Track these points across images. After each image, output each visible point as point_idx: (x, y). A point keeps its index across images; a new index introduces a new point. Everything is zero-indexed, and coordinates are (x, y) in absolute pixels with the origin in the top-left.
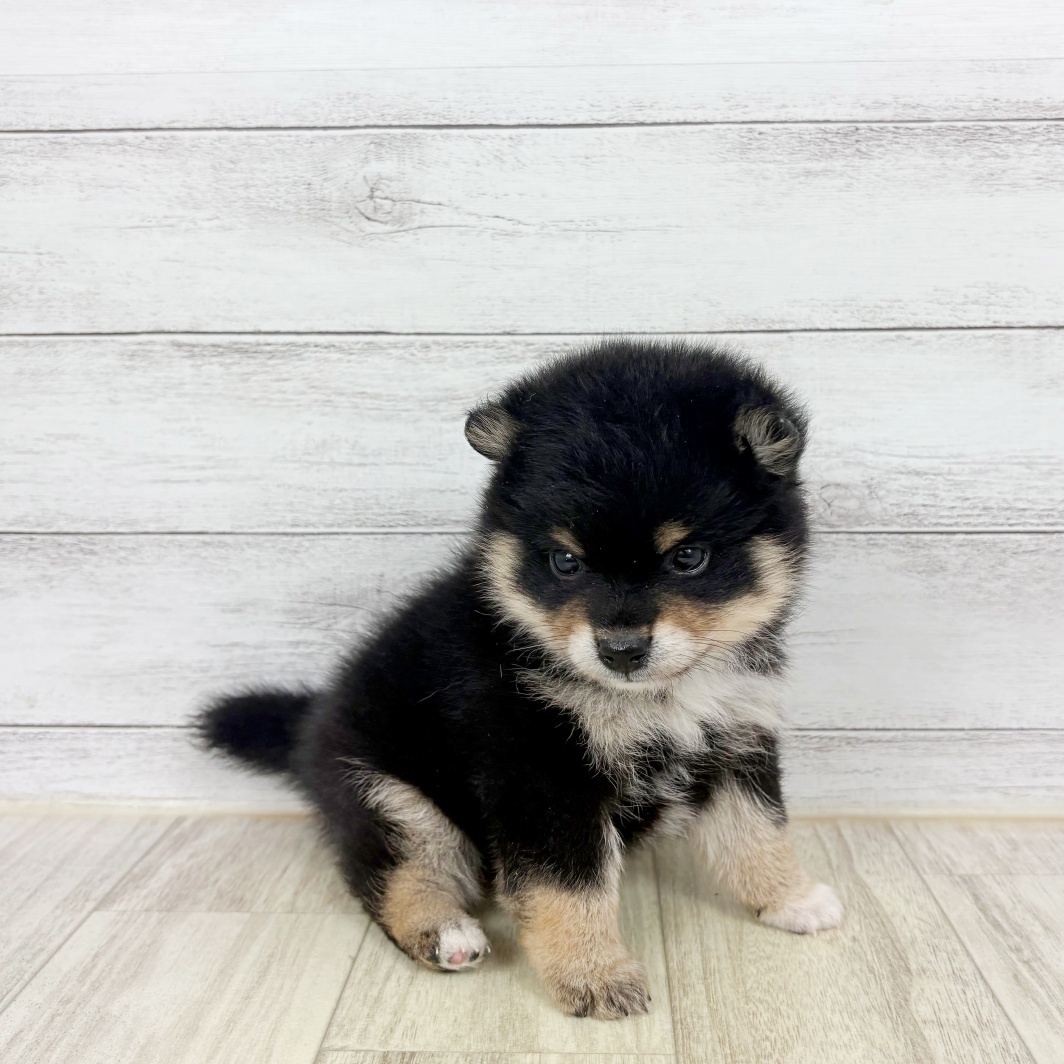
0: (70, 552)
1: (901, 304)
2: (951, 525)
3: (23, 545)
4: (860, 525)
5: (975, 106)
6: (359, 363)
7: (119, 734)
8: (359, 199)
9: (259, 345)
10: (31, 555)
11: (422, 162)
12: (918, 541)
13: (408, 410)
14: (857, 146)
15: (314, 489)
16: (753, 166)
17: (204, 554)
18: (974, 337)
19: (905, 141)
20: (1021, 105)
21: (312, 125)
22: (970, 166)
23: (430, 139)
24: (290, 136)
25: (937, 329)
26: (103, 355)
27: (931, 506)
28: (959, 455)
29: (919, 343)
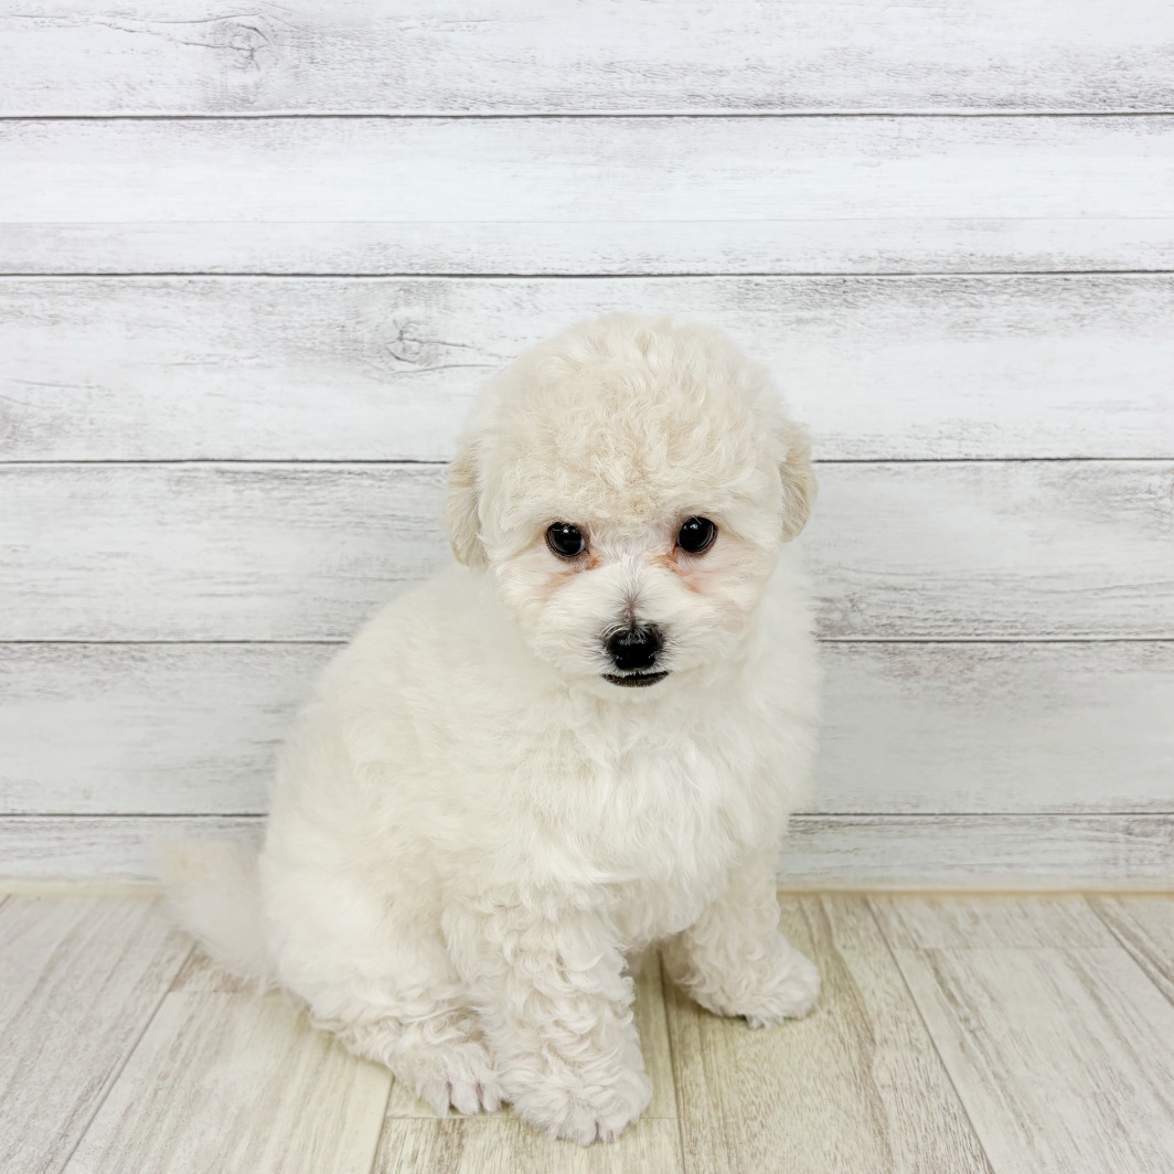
0: (122, 659)
1: (882, 439)
2: (924, 635)
3: (77, 653)
4: (843, 634)
5: (953, 260)
6: (390, 488)
7: (169, 822)
8: (390, 340)
9: (296, 472)
10: (85, 662)
11: (447, 308)
12: (895, 648)
13: (434, 531)
14: (844, 296)
15: (348, 602)
16: (750, 314)
17: (247, 660)
18: (948, 468)
19: (889, 292)
20: (995, 259)
21: (345, 272)
22: (947, 315)
23: (454, 287)
24: (324, 282)
25: (914, 461)
26: (151, 480)
27: (907, 618)
28: (932, 573)
29: (897, 473)
